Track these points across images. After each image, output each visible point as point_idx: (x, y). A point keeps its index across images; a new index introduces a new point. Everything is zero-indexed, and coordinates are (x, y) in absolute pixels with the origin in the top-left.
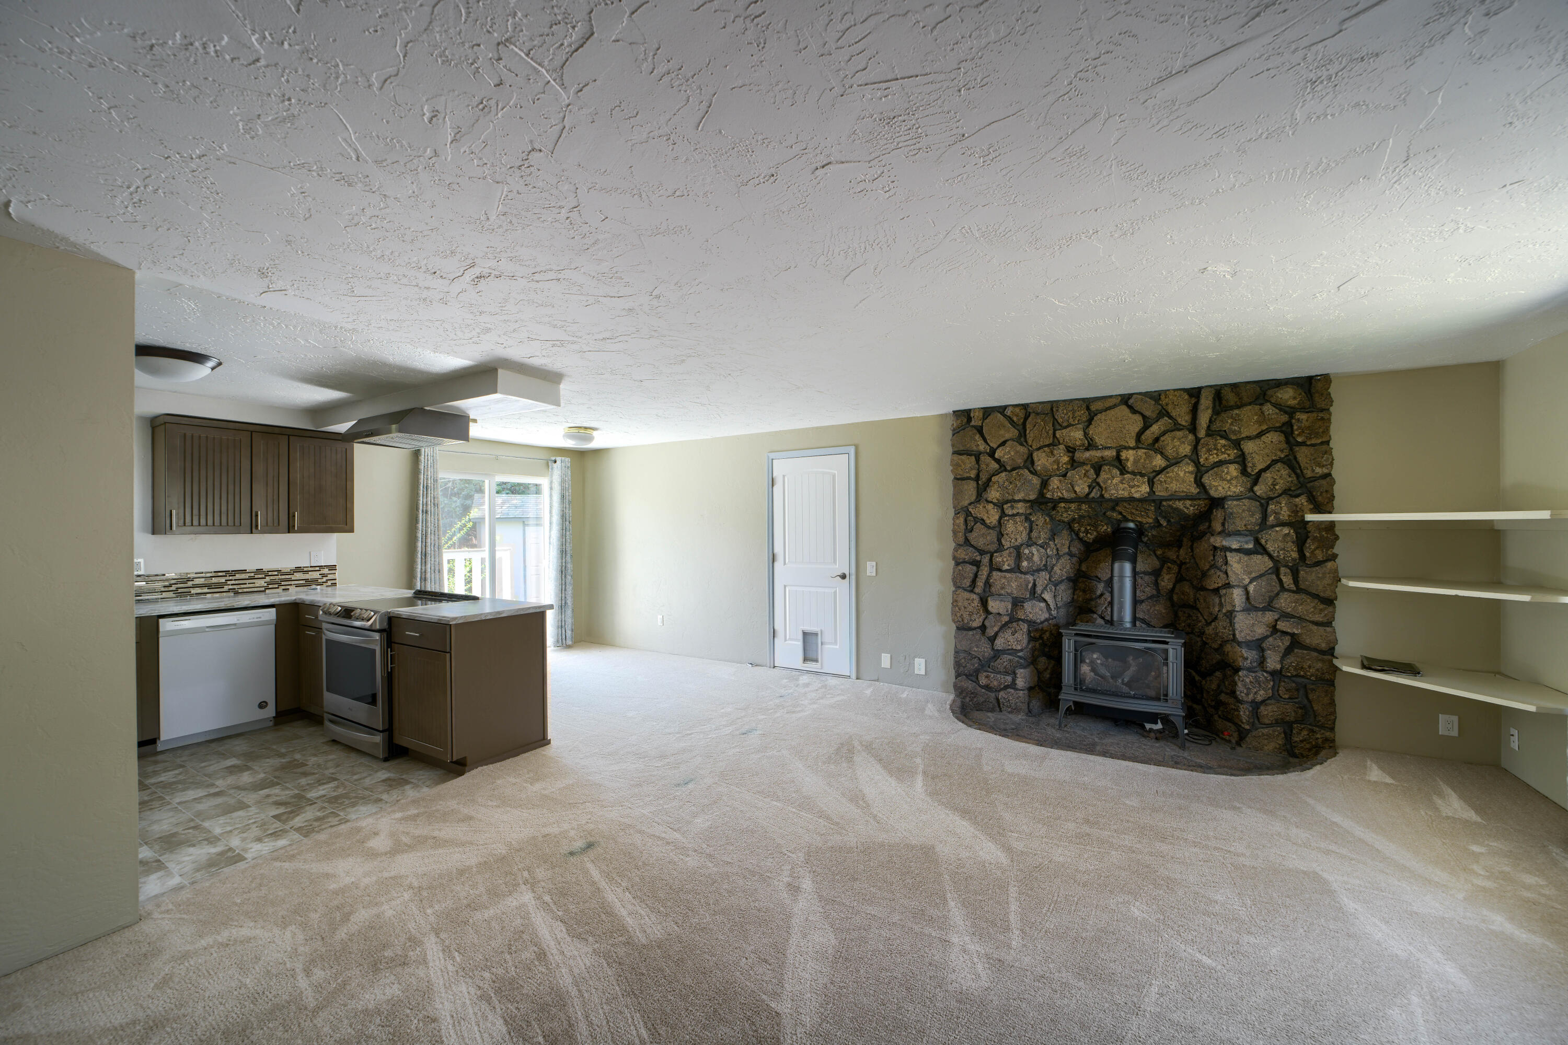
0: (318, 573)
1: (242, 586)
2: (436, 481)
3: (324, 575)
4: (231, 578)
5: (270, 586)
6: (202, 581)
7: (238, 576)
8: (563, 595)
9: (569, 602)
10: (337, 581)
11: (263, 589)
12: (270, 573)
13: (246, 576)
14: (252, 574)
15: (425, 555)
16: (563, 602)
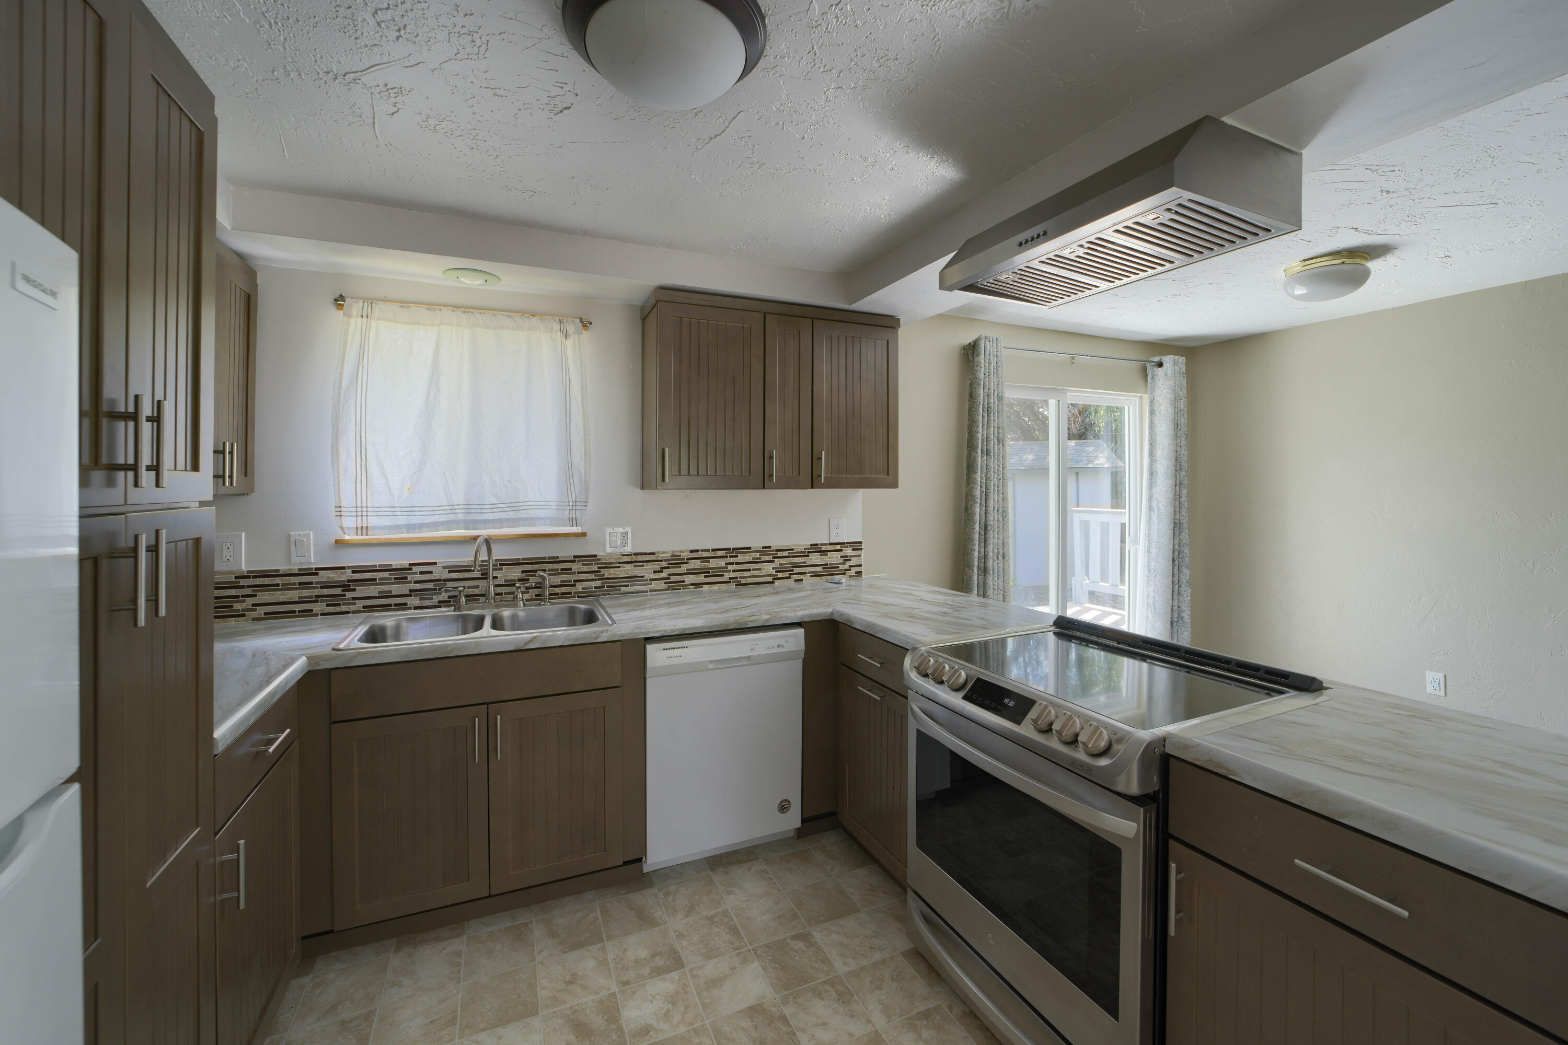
0: (839, 554)
1: (746, 574)
2: (1000, 398)
3: (846, 559)
4: (732, 560)
5: (780, 575)
6: (696, 564)
7: (741, 558)
8: (1176, 603)
9: (1186, 615)
10: (863, 569)
11: (770, 579)
12: (780, 554)
13: (748, 557)
14: (757, 555)
15: (985, 527)
16: (1176, 616)
